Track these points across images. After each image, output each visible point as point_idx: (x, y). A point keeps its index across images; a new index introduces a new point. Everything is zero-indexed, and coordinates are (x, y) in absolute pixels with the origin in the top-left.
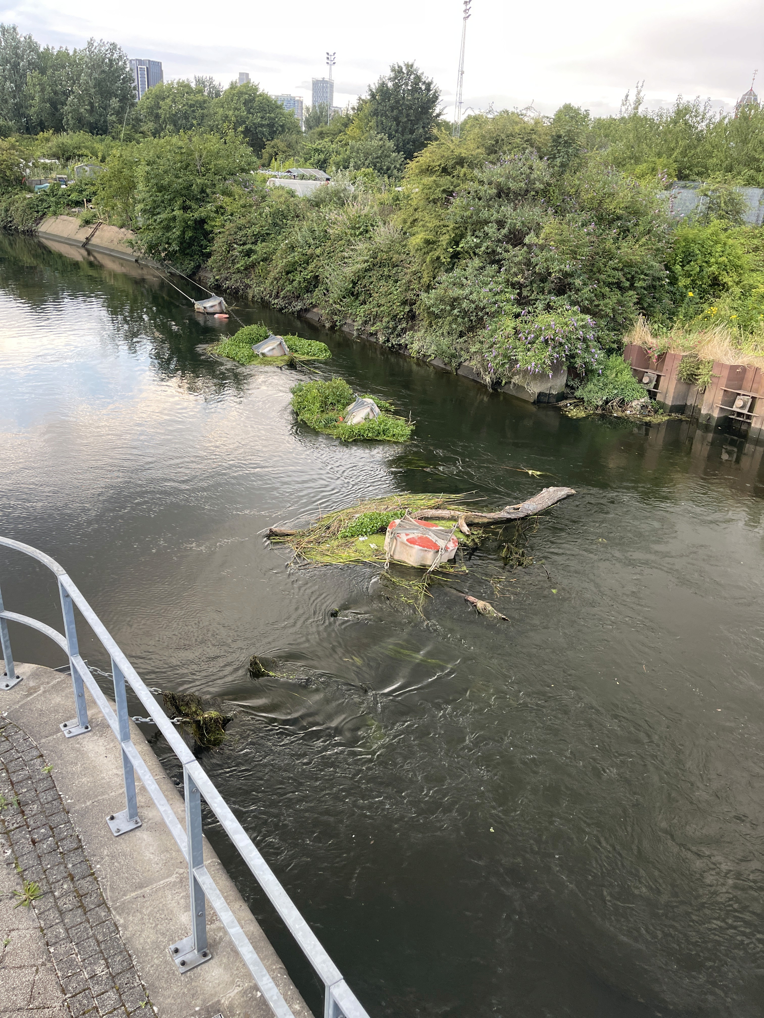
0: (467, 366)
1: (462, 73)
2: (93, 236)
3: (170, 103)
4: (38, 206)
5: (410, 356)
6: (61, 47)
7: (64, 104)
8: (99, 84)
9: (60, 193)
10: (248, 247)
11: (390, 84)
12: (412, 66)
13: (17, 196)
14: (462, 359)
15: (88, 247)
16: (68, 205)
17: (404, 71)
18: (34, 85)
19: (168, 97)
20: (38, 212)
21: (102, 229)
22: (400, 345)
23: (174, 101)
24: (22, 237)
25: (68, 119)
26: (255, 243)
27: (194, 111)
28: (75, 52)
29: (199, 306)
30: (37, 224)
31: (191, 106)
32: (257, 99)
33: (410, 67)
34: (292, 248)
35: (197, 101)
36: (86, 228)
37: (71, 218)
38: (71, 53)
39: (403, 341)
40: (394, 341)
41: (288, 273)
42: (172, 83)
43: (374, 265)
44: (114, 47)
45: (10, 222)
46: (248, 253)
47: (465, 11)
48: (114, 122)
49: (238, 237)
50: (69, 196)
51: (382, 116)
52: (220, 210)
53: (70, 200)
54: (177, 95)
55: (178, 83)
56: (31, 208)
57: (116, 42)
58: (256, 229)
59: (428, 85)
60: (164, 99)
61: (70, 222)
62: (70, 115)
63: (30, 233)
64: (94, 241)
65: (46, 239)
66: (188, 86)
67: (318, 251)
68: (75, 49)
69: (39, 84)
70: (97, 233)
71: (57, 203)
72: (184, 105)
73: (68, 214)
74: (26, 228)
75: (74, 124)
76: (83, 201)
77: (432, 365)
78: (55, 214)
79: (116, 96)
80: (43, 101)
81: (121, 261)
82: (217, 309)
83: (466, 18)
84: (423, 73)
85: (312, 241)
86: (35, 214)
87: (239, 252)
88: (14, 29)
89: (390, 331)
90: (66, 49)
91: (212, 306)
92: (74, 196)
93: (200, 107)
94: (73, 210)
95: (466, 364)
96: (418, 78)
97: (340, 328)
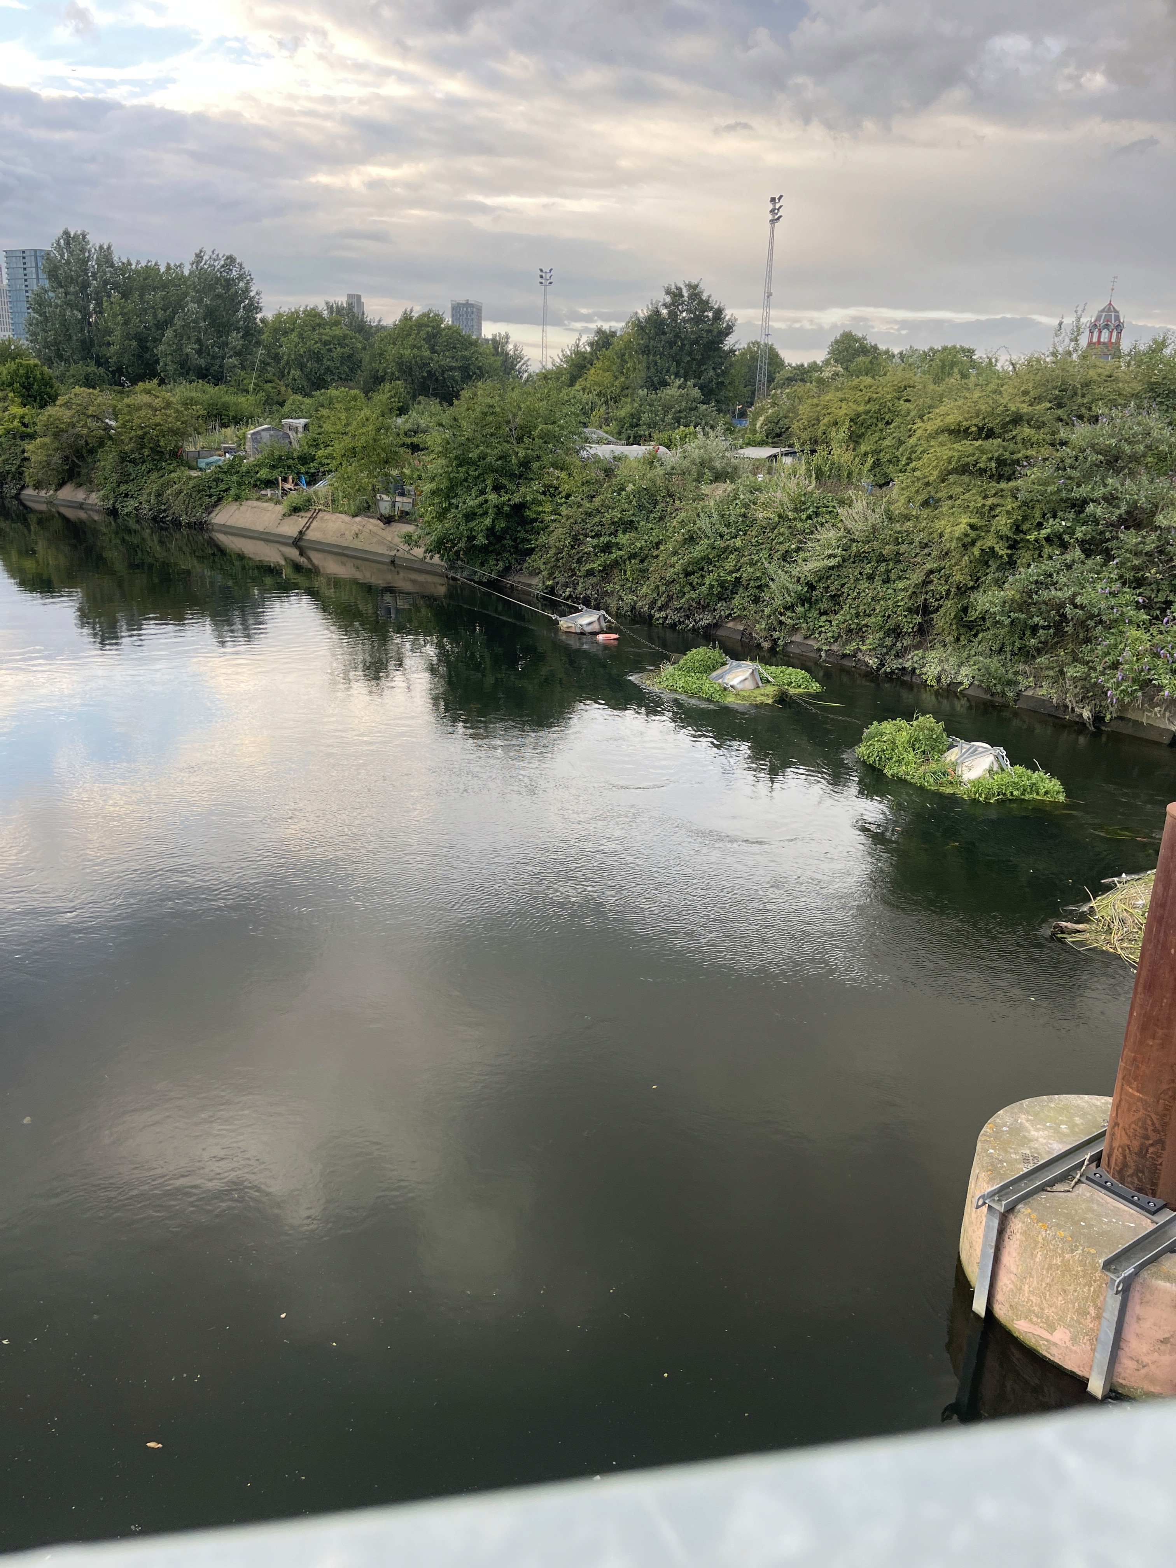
0: (1032, 697)
1: (770, 295)
2: (308, 528)
3: (296, 339)
4: (210, 488)
5: (924, 684)
6: (149, 262)
7: (157, 341)
8: (210, 314)
9: (244, 469)
10: (604, 539)
11: (665, 312)
12: (697, 286)
13: (173, 475)
14: (1020, 687)
15: (302, 543)
16: (255, 486)
17: (685, 294)
18: (115, 316)
19: (293, 330)
20: (210, 496)
21: (322, 518)
22: (904, 669)
23: (301, 336)
24: (185, 531)
25: (167, 364)
26: (614, 534)
27: (330, 350)
28: (168, 267)
29: (564, 623)
30: (209, 513)
31: (325, 344)
32: (444, 333)
33: (693, 288)
34: (691, 539)
35: (334, 337)
36: (294, 517)
37: (265, 504)
38: (162, 269)
39: (910, 663)
40: (896, 664)
41: (688, 574)
42: (297, 312)
43: (844, 561)
44: (231, 259)
45: (165, 511)
46: (607, 548)
47: (772, 211)
48: (235, 366)
49: (589, 526)
50: (257, 473)
51: (655, 355)
52: (551, 491)
53: (259, 479)
54: (306, 329)
55: (305, 311)
56: (199, 491)
57: (235, 255)
58: (616, 514)
59: (719, 313)
60: (285, 333)
61: (265, 509)
62: (169, 357)
63: (200, 526)
64: (311, 535)
65: (225, 533)
66: (319, 315)
67: (738, 543)
68: (168, 264)
69: (121, 314)
70: (315, 524)
71: (240, 484)
72: (316, 343)
73: (257, 499)
74: (193, 520)
75: (176, 370)
76: (277, 479)
77: (964, 696)
78: (237, 498)
79: (238, 329)
80: (128, 337)
81: (359, 562)
82: (596, 627)
83: (773, 222)
84: (709, 296)
85: (725, 529)
86: (207, 500)
87: (594, 547)
88: (84, 237)
89: (885, 650)
90: (156, 264)
91: (590, 624)
92: (264, 473)
93: (339, 344)
94: (263, 492)
95: (1030, 693)
96: (705, 305)
97: (783, 649)
